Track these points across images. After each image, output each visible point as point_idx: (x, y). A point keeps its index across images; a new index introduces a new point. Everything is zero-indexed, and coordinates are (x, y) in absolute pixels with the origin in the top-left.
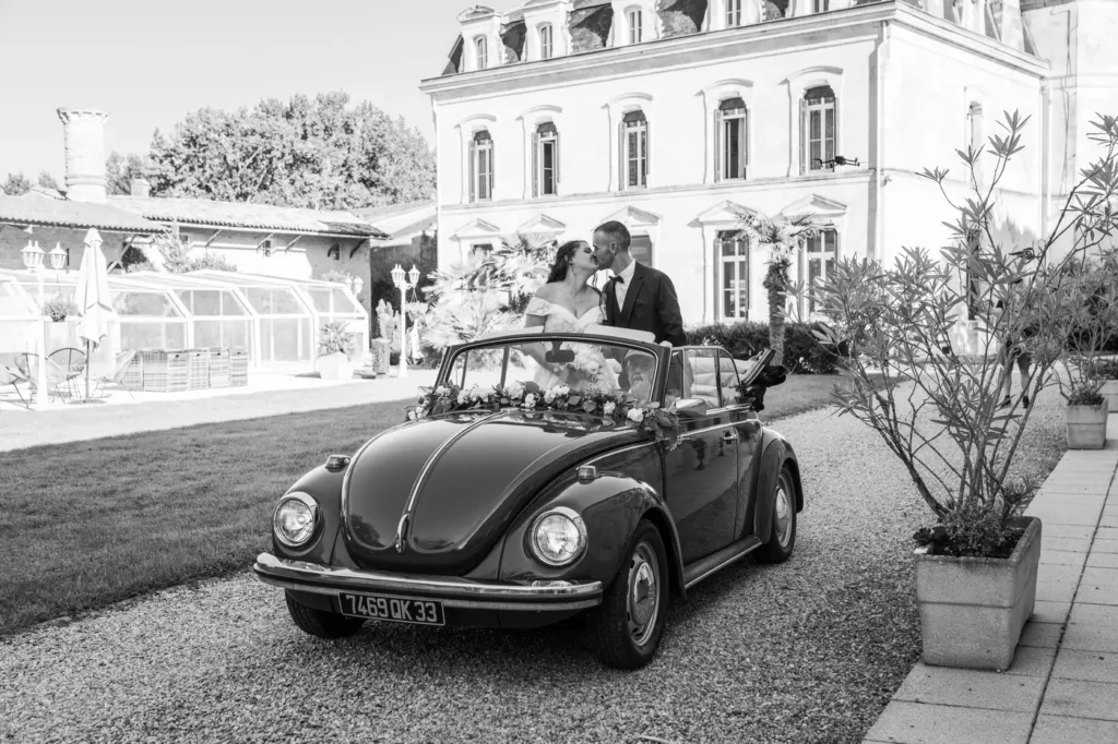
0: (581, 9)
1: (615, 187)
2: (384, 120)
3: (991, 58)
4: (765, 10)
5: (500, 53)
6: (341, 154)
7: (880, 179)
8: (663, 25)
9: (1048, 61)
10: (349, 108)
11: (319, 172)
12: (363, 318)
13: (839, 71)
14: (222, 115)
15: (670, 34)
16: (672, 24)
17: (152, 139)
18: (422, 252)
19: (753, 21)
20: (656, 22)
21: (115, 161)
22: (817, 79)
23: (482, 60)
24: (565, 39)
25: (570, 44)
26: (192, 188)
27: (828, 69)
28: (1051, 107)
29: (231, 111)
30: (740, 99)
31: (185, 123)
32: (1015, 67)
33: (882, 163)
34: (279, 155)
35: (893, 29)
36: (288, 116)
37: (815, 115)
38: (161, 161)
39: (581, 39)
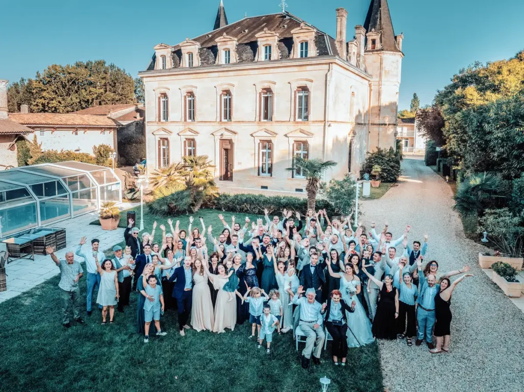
0: (204, 48)
1: (218, 120)
2: (119, 70)
3: (358, 75)
4: (280, 54)
5: (171, 63)
6: (103, 82)
7: (327, 124)
8: (238, 57)
9: (371, 75)
10: (106, 65)
11: (96, 87)
12: (119, 183)
13: (312, 81)
14: (61, 67)
15: (241, 61)
16: (242, 56)
17: (36, 74)
18: (136, 129)
19: (276, 58)
20: (236, 55)
21: (23, 80)
22: (303, 83)
23: (164, 66)
24: (198, 59)
25: (200, 62)
26: (51, 92)
27: (307, 80)
28: (372, 92)
29: (64, 65)
30: (270, 88)
31: (47, 69)
32: (363, 78)
33: (328, 119)
34: (81, 81)
35: (334, 66)
36: (86, 67)
37: (300, 98)
38: (39, 83)
39: (205, 60)
